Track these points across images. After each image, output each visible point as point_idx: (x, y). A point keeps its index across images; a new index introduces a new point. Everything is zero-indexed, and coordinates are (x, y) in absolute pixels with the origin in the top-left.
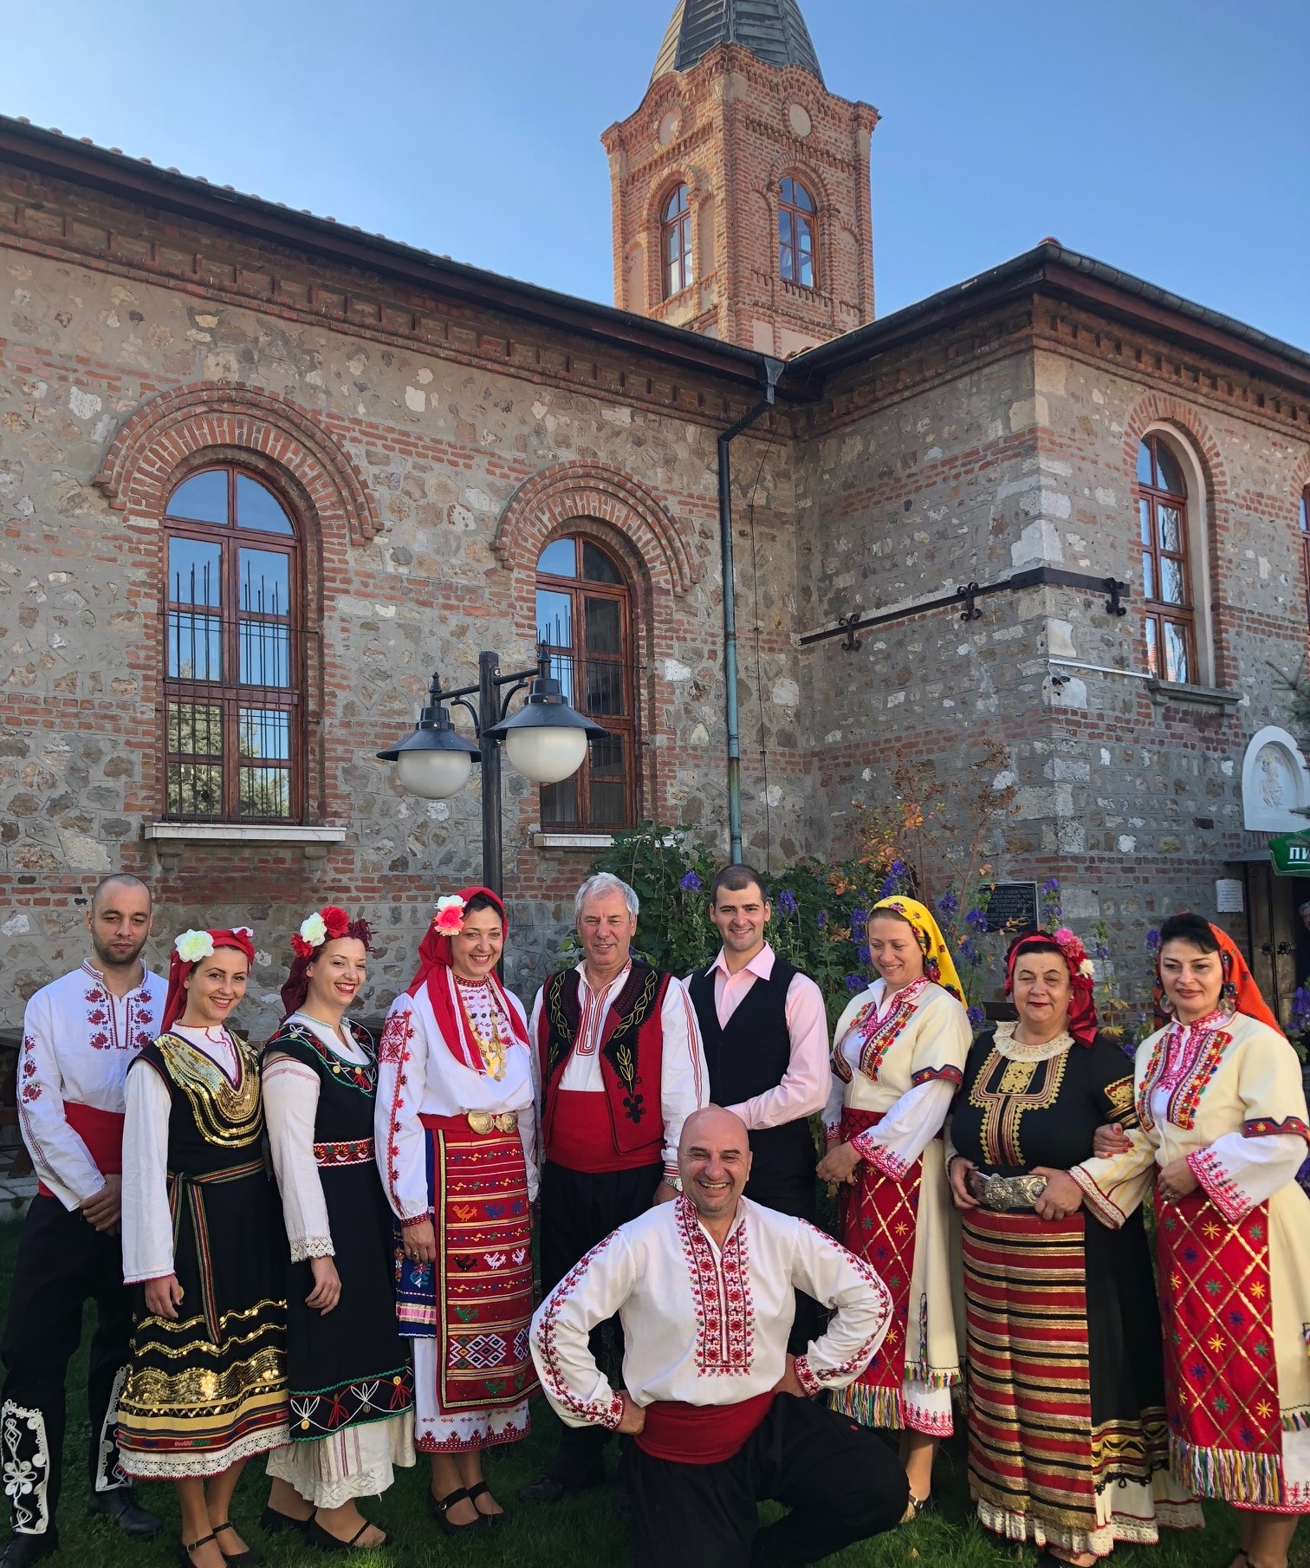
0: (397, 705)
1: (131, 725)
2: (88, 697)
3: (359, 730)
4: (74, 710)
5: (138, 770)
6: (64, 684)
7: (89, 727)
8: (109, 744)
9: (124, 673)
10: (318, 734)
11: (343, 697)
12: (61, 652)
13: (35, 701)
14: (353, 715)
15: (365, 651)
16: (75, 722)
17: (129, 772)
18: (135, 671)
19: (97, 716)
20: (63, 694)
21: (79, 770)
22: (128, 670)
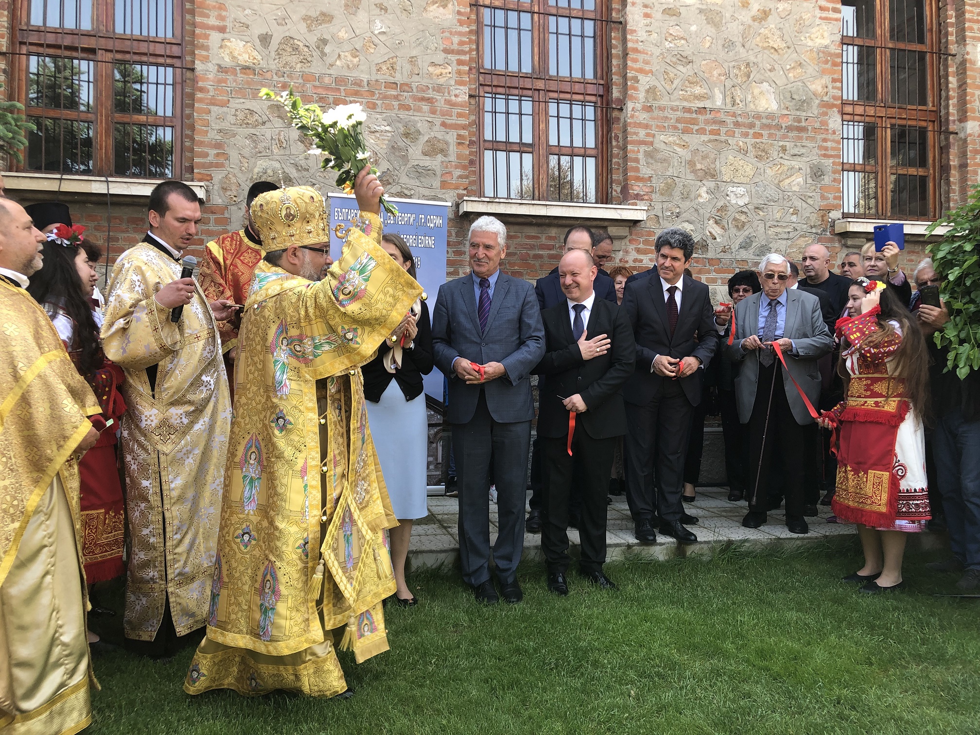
0: (698, 90)
1: (446, 107)
2: (406, 80)
3: (661, 114)
4: (394, 93)
5: (453, 149)
6: (384, 68)
7: (407, 108)
8: (426, 125)
9: (440, 57)
10: (622, 120)
11: (645, 81)
12: (383, 38)
13: (358, 83)
14: (655, 99)
15: (667, 37)
16: (396, 103)
17: (443, 152)
18: (449, 56)
19: (415, 98)
20: (384, 76)
21: (400, 149)
22: (444, 55)
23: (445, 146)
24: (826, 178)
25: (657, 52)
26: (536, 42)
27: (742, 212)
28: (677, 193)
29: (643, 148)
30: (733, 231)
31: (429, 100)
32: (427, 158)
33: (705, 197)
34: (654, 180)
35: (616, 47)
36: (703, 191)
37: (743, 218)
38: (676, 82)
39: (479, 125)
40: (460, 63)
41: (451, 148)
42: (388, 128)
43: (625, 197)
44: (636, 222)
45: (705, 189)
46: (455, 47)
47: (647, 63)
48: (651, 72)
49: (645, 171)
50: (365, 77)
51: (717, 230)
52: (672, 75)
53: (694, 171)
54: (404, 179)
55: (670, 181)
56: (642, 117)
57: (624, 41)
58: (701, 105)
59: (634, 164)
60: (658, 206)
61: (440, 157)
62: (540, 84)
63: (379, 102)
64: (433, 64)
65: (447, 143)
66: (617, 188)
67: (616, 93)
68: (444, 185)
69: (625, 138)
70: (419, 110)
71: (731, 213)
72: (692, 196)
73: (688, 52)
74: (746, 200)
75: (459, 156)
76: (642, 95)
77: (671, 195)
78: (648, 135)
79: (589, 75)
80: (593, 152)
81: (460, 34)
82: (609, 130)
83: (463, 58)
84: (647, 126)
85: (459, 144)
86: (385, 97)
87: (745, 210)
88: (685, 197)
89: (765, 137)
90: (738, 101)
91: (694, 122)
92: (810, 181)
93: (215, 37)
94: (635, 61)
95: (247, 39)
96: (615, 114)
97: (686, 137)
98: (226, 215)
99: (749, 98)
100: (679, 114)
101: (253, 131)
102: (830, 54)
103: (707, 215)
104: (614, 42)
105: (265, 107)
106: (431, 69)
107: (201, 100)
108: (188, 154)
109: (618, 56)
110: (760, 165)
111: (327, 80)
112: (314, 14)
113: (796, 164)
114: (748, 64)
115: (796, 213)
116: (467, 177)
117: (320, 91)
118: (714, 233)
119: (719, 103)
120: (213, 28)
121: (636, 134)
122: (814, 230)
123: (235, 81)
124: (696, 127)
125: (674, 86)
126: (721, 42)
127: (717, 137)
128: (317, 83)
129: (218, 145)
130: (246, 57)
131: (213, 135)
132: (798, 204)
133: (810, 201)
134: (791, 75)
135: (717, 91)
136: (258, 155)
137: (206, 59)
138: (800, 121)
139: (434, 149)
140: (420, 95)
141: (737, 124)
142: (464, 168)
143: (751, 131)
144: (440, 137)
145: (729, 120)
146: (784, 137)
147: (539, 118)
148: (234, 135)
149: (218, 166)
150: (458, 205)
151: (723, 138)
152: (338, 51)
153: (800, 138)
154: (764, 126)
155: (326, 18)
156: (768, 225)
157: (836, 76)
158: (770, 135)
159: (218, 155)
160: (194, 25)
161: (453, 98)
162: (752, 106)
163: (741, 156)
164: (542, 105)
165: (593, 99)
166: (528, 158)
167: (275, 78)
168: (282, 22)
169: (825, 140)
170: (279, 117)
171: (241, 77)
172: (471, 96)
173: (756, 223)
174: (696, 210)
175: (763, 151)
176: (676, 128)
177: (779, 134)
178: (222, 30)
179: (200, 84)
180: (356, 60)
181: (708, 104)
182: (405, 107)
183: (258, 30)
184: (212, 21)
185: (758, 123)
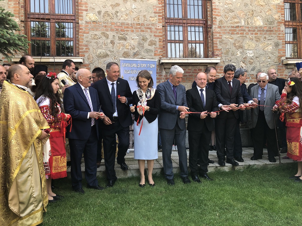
23: (155, 42)
24: (280, 46)
25: (222, 9)
26: (183, 8)
27: (252, 59)
28: (230, 54)
29: (218, 40)
30: (249, 65)
31: (150, 28)
32: (150, 46)
33: (239, 54)
34: (222, 50)
35: (209, 8)
36: (238, 53)
37: (252, 61)
38: (229, 18)
39: (166, 35)
40: (159, 16)
41: (157, 43)
42: (137, 38)
43: (213, 55)
44: (217, 63)
45: (239, 52)
46: (158, 11)
47: (219, 12)
48: (220, 15)
49: (219, 47)
50: (130, 22)
51: (243, 65)
52: (227, 16)
53: (235, 46)
54: (143, 53)
55: (227, 50)
56: (218, 30)
57: (212, 6)
58: (237, 25)
59: (216, 45)
60: (224, 58)
61: (154, 46)
62: (185, 21)
63: (134, 30)
64: (151, 17)
65: (156, 41)
66: (210, 53)
67: (209, 23)
68: (155, 55)
69: (213, 37)
70: (147, 31)
71: (248, 59)
72: (235, 54)
73: (232, 8)
74: (253, 55)
75: (160, 45)
76: (217, 23)
77: (228, 54)
78: (220, 35)
79: (201, 18)
80: (202, 42)
81: (159, 7)
82: (207, 35)
83: (160, 14)
84: (219, 33)
85: (160, 41)
86: (136, 28)
87: (253, 58)
88: (233, 55)
89: (259, 34)
90: (249, 23)
91: (235, 30)
92: (274, 48)
93: (85, 13)
94: (215, 12)
95: (94, 13)
96: (209, 29)
97: (232, 36)
98: (89, 67)
99: (253, 22)
100: (230, 28)
101: (96, 41)
102: (280, 6)
103: (240, 60)
104: (208, 7)
105: (100, 33)
106: (150, 19)
107: (81, 32)
108: (78, 49)
109: (210, 11)
110: (257, 43)
111: (118, 24)
112: (114, 4)
113: (269, 42)
114: (253, 11)
115: (270, 58)
116: (162, 52)
117: (116, 27)
118: (242, 66)
119: (243, 24)
120: (84, 10)
121: (216, 35)
122: (276, 64)
123: (91, 26)
124: (236, 32)
125: (228, 19)
126: (243, 4)
127: (243, 35)
128: (115, 25)
129: (86, 46)
130: (94, 18)
131: (84, 43)
132: (270, 55)
133: (274, 54)
134: (267, 13)
135: (242, 20)
136: (98, 48)
137: (82, 20)
138: (270, 28)
139: (152, 43)
140: (147, 27)
141: (249, 31)
142: (161, 49)
143: (254, 33)
144: (154, 40)
145: (247, 29)
146: (265, 34)
147: (185, 32)
148: (91, 42)
149: (87, 52)
150: (160, 61)
151: (245, 35)
152: (121, 15)
153: (271, 34)
154: (258, 31)
155: (118, 5)
156: (260, 62)
157: (282, 13)
158: (260, 34)
159: (86, 48)
160: (78, 10)
161: (157, 27)
162: (254, 24)
163: (251, 41)
164: (186, 28)
165: (202, 25)
166: (181, 45)
167: (103, 24)
168: (104, 7)
169: (279, 34)
170: (104, 36)
171: (92, 24)
172: (163, 26)
173: (256, 62)
174: (236, 59)
175: (258, 39)
176: (229, 33)
177: (263, 33)
178: (87, 10)
179: (81, 27)
180: (127, 17)
181: (239, 25)
182: (143, 31)
183: (97, 10)
184: (84, 8)
185: (256, 30)
